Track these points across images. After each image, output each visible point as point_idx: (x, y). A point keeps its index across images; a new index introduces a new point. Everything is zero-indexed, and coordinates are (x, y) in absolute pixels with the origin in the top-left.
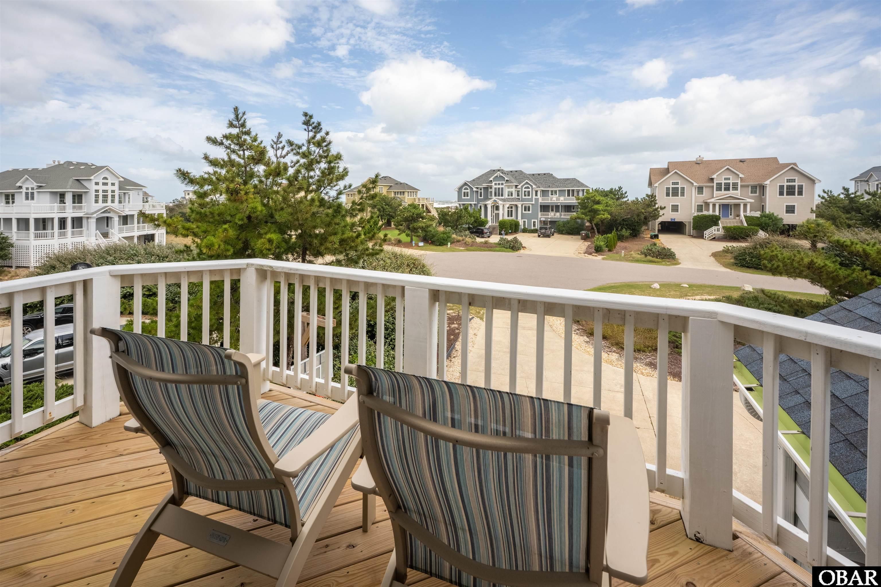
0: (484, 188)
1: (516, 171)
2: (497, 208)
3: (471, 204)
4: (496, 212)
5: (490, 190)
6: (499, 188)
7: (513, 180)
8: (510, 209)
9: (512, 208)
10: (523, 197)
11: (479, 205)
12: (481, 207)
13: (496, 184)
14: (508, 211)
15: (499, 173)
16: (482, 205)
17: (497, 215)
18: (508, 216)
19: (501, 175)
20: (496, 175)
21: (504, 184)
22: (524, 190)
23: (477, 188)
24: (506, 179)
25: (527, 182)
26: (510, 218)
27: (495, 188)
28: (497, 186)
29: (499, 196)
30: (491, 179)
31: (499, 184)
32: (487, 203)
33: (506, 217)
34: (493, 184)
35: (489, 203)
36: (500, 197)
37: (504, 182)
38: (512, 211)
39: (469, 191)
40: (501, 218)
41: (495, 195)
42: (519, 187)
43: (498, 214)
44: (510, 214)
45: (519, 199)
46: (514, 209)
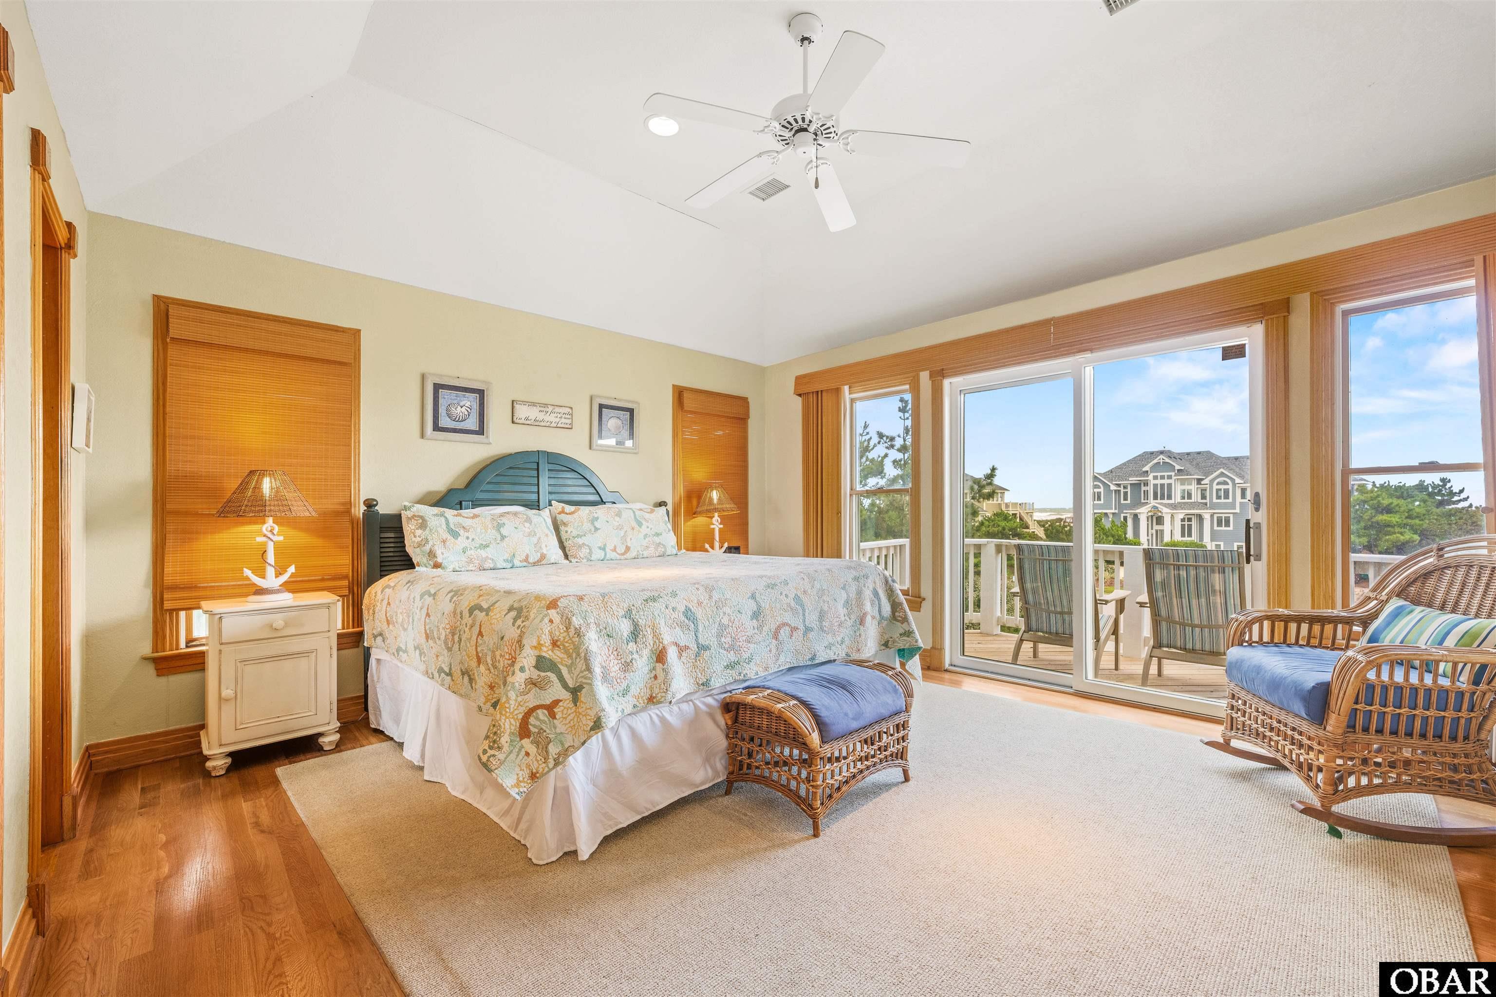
0: (1131, 484)
1: (1199, 453)
2: (1160, 520)
3: (1106, 514)
4: (1156, 527)
5: (1143, 488)
6: (1162, 485)
7: (1191, 469)
8: (1186, 523)
9: (1190, 520)
10: (1215, 500)
11: (1122, 515)
12: (1125, 518)
13: (1155, 478)
14: (1183, 526)
15: (1161, 457)
16: (1128, 515)
17: (1160, 534)
18: (1183, 535)
19: (1167, 460)
20: (1155, 461)
21: (1174, 478)
22: (1215, 487)
23: (1119, 485)
24: (1177, 467)
25: (1222, 473)
26: (1186, 539)
27: (1155, 486)
28: (1159, 482)
29: (1162, 498)
30: (1146, 468)
31: (1162, 477)
32: (1137, 511)
33: (1178, 537)
34: (1151, 477)
35: (1143, 512)
36: (1166, 501)
37: (1173, 474)
38: (1190, 526)
39: (1102, 490)
40: (1167, 538)
41: (1155, 498)
42: (1206, 481)
43: (1162, 531)
44: (1186, 530)
45: (1206, 504)
46: (1194, 523)
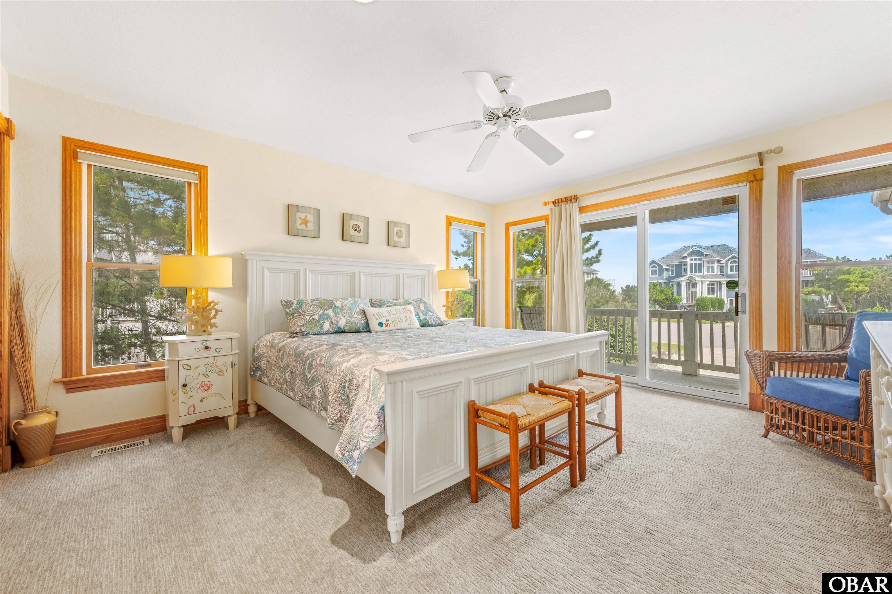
0: (676, 265)
1: (719, 246)
2: (694, 285)
3: (660, 283)
4: (691, 290)
5: (683, 267)
6: (696, 264)
7: (714, 255)
8: (711, 287)
9: (713, 285)
10: (729, 273)
11: (670, 283)
12: (672, 285)
13: (691, 260)
14: (709, 289)
15: (695, 247)
16: (674, 283)
17: (694, 294)
18: (709, 294)
19: (699, 249)
20: (691, 250)
21: (703, 260)
22: (729, 265)
23: (668, 266)
24: (705, 253)
25: (734, 256)
26: (711, 296)
27: (691, 265)
28: (694, 262)
29: (696, 272)
30: (685, 255)
31: (696, 260)
32: (680, 280)
33: (705, 294)
34: (688, 260)
35: (683, 280)
36: (698, 274)
37: (702, 257)
38: (713, 289)
39: (657, 269)
40: (699, 295)
41: (691, 272)
42: (724, 261)
43: (695, 292)
44: (711, 290)
45: (723, 275)
46: (716, 287)
